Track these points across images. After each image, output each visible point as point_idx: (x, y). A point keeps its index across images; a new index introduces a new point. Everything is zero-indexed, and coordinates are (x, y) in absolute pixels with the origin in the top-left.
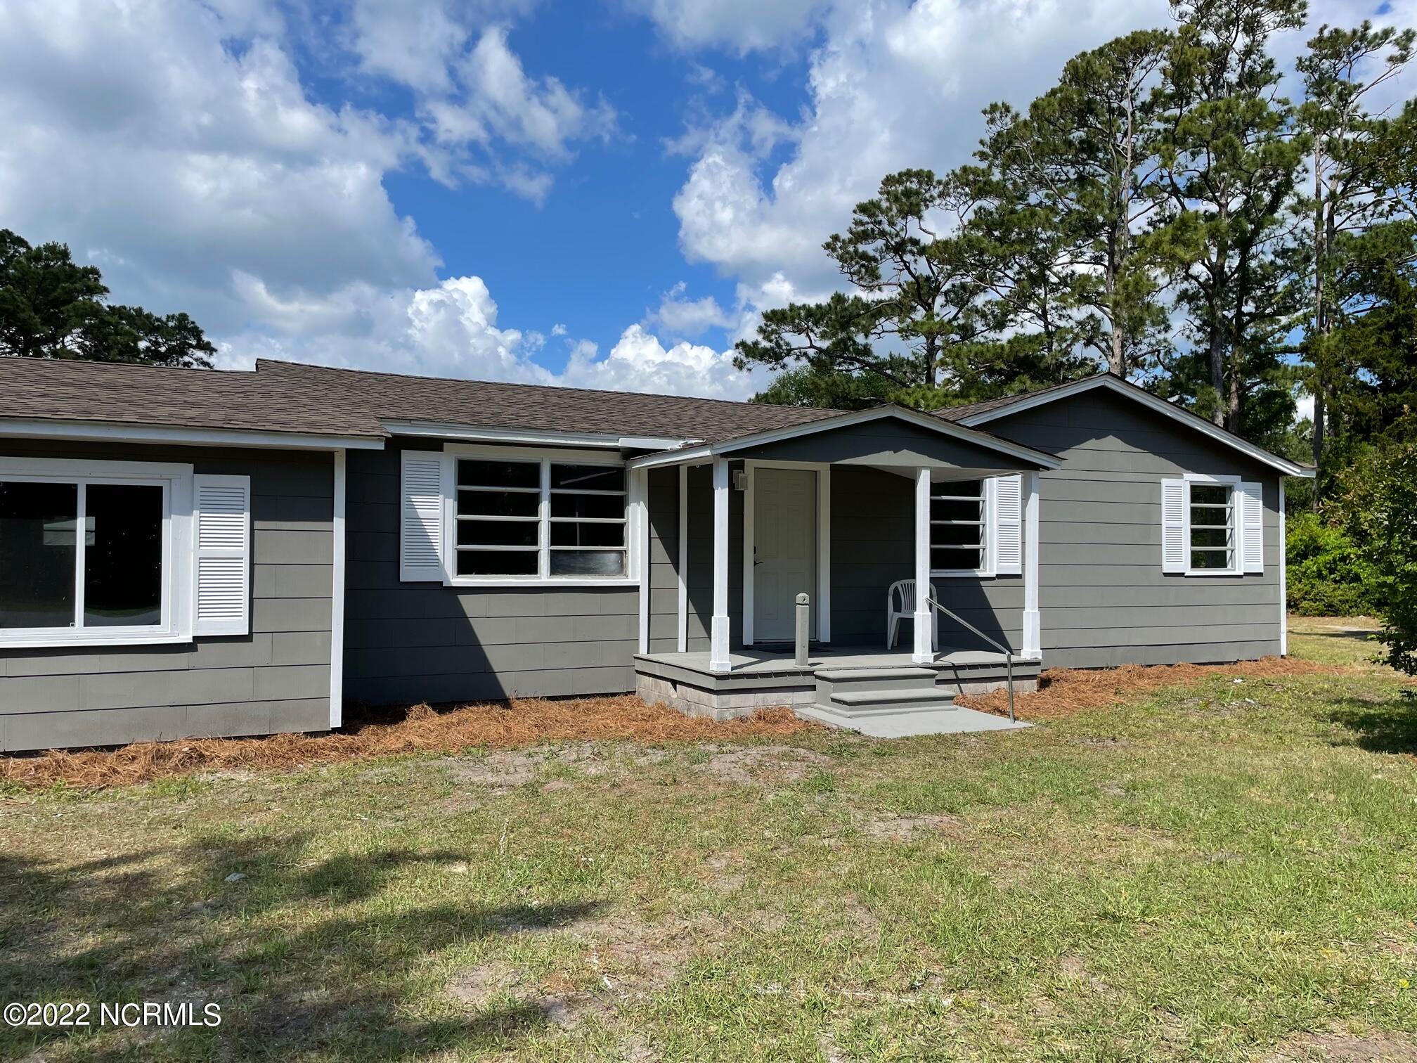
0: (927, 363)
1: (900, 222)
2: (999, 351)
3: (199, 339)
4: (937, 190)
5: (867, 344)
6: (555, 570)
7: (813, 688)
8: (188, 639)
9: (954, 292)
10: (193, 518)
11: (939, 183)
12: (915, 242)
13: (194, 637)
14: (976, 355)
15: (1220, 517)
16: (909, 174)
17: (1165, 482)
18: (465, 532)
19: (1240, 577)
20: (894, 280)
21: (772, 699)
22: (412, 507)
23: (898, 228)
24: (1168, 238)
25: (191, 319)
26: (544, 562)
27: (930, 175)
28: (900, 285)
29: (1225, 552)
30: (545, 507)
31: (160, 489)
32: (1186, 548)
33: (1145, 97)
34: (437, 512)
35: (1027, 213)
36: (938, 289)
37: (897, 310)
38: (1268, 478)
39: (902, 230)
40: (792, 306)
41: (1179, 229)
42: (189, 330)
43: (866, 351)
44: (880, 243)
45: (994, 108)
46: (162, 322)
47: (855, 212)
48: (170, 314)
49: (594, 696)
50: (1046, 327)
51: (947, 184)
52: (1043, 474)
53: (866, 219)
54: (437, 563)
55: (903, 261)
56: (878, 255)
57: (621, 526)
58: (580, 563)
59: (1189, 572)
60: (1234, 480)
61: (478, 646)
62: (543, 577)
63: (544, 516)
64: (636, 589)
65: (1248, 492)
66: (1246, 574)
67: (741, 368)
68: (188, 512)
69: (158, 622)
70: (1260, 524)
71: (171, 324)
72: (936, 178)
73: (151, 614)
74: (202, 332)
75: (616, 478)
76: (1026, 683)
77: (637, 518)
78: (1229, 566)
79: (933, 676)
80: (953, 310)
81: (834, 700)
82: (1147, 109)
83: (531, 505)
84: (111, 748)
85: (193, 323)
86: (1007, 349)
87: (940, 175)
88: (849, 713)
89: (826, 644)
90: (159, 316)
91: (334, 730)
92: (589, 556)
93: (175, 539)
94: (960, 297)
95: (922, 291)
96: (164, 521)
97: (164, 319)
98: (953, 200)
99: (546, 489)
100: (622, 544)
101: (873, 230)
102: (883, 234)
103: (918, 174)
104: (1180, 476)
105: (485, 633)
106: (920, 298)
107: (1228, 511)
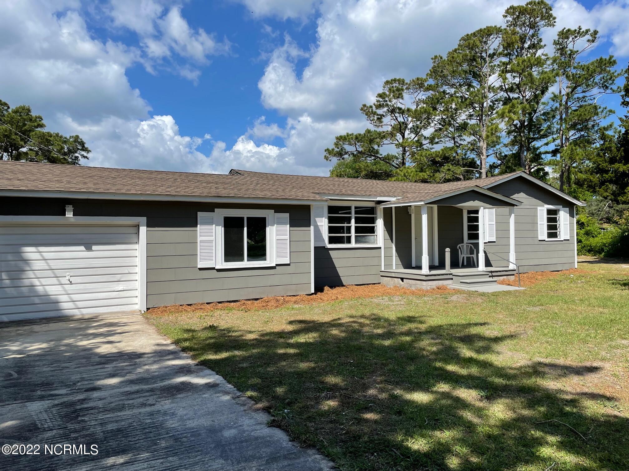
0: (403, 157)
1: (394, 101)
2: (438, 153)
3: (83, 146)
4: (405, 87)
5: (378, 149)
6: (357, 242)
7: (452, 279)
8: (274, 265)
9: (413, 128)
10: (274, 227)
11: (407, 84)
12: (400, 109)
13: (276, 265)
14: (429, 155)
15: (555, 220)
16: (395, 80)
17: (539, 208)
18: (331, 230)
19: (562, 241)
20: (389, 123)
21: (441, 283)
22: (315, 222)
23: (393, 103)
24: (507, 111)
25: (80, 137)
26: (353, 239)
27: (403, 81)
28: (391, 125)
29: (557, 232)
30: (353, 221)
31: (265, 218)
32: (546, 231)
33: (491, 52)
34: (323, 224)
35: (450, 99)
36: (406, 127)
37: (390, 136)
38: (570, 206)
39: (395, 104)
40: (347, 133)
41: (512, 107)
42: (79, 143)
43: (377, 152)
44: (385, 109)
45: (436, 57)
46: (67, 139)
47: (377, 97)
48: (71, 135)
49: (370, 284)
50: (455, 144)
51: (410, 85)
52: (515, 207)
53: (381, 100)
54: (323, 240)
55: (395, 116)
56: (384, 114)
57: (374, 227)
58: (363, 239)
59: (547, 239)
60: (560, 207)
61: (335, 267)
62: (353, 244)
63: (353, 224)
64: (380, 248)
65: (564, 211)
66: (564, 240)
67: (327, 160)
68: (273, 225)
69: (266, 260)
70: (568, 223)
71: (71, 140)
72: (406, 82)
73: (264, 257)
74: (84, 143)
75: (372, 211)
76: (512, 276)
77: (380, 224)
78: (558, 237)
79: (488, 274)
80: (413, 136)
81: (461, 282)
82: (492, 56)
83: (349, 220)
84: (257, 299)
85: (81, 139)
86: (441, 153)
87: (407, 81)
88: (468, 286)
89: (437, 266)
90: (66, 136)
91: (312, 294)
92: (366, 237)
93: (270, 234)
94: (416, 130)
95: (401, 128)
96: (267, 228)
97: (68, 138)
98: (412, 91)
99: (353, 215)
100: (374, 233)
101: (383, 104)
102: (387, 105)
103: (399, 80)
104: (543, 206)
105: (337, 263)
106: (400, 131)
107: (558, 218)
